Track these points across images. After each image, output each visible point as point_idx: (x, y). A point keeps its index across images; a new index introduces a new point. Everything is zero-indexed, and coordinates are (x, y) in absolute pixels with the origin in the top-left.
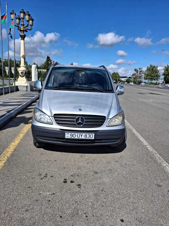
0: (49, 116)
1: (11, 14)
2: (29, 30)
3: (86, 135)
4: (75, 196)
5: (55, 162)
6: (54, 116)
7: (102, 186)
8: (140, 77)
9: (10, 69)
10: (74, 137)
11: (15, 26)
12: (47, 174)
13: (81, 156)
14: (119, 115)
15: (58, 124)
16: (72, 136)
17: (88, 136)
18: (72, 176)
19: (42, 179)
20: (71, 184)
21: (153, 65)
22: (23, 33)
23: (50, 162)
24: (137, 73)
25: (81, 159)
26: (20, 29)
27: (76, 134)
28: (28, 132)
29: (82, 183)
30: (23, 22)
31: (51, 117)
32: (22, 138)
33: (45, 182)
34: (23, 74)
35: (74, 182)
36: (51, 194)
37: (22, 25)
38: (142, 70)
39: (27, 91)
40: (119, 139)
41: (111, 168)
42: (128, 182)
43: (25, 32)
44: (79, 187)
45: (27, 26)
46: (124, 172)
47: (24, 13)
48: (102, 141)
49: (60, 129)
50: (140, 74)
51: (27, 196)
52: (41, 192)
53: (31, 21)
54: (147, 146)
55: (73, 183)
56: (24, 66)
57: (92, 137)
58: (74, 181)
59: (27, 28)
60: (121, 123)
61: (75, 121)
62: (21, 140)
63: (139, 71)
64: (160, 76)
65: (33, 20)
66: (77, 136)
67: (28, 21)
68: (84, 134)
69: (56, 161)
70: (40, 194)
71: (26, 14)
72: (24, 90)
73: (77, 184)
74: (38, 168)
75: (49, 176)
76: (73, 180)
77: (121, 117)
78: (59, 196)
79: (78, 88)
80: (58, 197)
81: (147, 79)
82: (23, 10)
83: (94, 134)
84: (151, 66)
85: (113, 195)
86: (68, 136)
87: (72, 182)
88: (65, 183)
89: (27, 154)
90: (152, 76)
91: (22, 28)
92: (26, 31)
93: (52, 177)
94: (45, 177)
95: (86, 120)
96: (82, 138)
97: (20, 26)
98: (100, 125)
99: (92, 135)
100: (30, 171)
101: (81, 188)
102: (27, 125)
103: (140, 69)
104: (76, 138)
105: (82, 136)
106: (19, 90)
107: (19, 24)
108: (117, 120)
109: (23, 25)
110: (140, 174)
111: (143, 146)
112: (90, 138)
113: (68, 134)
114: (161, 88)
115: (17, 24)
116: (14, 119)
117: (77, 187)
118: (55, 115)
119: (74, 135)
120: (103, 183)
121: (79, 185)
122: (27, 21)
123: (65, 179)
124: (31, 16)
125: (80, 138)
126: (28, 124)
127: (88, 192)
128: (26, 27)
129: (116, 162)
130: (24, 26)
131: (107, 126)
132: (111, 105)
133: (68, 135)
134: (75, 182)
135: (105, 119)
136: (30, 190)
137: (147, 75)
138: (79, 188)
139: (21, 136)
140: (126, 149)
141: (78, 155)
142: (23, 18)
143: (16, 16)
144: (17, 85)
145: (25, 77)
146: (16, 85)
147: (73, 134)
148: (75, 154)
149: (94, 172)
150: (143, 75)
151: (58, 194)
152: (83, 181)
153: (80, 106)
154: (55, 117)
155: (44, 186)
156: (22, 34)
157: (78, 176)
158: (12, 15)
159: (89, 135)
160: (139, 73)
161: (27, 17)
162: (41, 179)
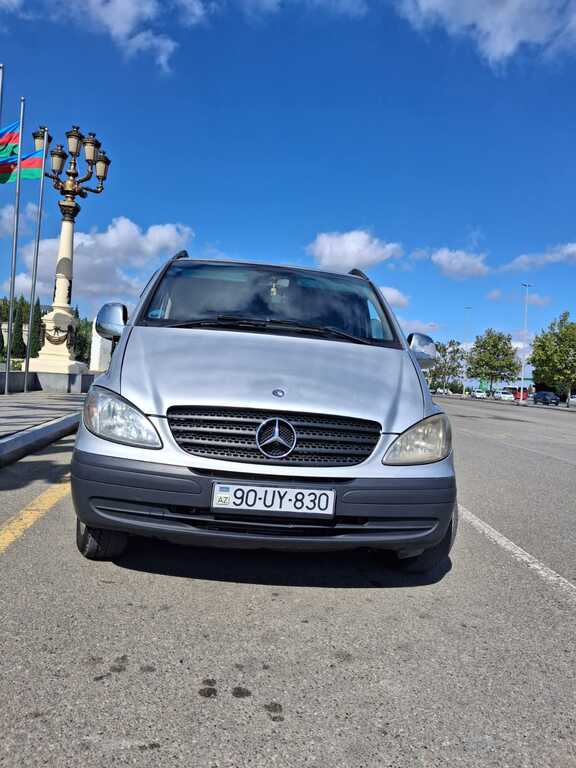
0: (147, 416)
1: (35, 136)
2: (91, 190)
3: (300, 497)
4: (259, 756)
5: (163, 612)
6: (170, 416)
7: (380, 714)
8: (454, 369)
9: (19, 331)
10: (250, 502)
11: (46, 175)
12: (124, 658)
13: (276, 595)
14: (434, 423)
15: (184, 446)
16: (242, 498)
17: (307, 501)
18: (239, 667)
19: (101, 678)
20: (238, 702)
21: (497, 330)
22: (73, 198)
23: (140, 611)
24: (444, 356)
25: (276, 605)
26: (62, 188)
27: (261, 491)
28: (57, 507)
29: (284, 699)
30: (75, 164)
31: (155, 420)
32: (28, 526)
33: (114, 693)
34: (61, 335)
35: (248, 694)
36: (142, 748)
37: (69, 174)
38: (460, 347)
39: (69, 391)
40: (435, 519)
41: (406, 641)
42: (492, 697)
43: (77, 197)
44: (273, 714)
45: (88, 178)
46: (465, 658)
47: (80, 138)
48: (366, 526)
49: (192, 469)
50: (453, 359)
51: (17, 757)
52: (94, 738)
53: (100, 166)
54: (532, 566)
55: (247, 700)
56: (67, 305)
57: (323, 505)
58: (250, 688)
59: (85, 184)
60: (440, 456)
61: (254, 436)
62: (24, 532)
63: (451, 349)
64: (519, 368)
65: (107, 162)
66: (262, 500)
67: (92, 163)
68: (292, 493)
69: (166, 608)
70: (86, 746)
71: (85, 140)
72: (58, 387)
73: (262, 700)
74: (84, 633)
75: (133, 668)
76: (243, 686)
77: (438, 430)
78: (181, 757)
79: (268, 326)
80: (175, 762)
81: (478, 375)
82: (78, 128)
83: (331, 494)
84: (489, 333)
85: (436, 755)
86: (224, 498)
87: (239, 693)
88: (208, 699)
89: (47, 581)
90: (492, 368)
91: (69, 185)
92: (83, 195)
93: (151, 669)
94: (114, 669)
95: (301, 436)
96: (282, 510)
97: (62, 177)
98: (358, 458)
99: (324, 498)
100: (49, 643)
101: (282, 719)
102: (56, 486)
103: (452, 343)
104: (259, 506)
105: (281, 498)
106: (39, 388)
107: (60, 172)
108: (423, 444)
109: (75, 175)
110: (533, 664)
111: (517, 564)
112: (316, 511)
113: (228, 490)
114: (525, 406)
115: (54, 171)
116: (7, 468)
117: (264, 714)
118: (173, 410)
119: (252, 494)
120: (381, 700)
121: (274, 707)
122: (87, 161)
123: (210, 682)
124: (101, 149)
125: (275, 508)
126: (60, 482)
127: (320, 739)
128: (82, 181)
129: (420, 617)
130: (77, 179)
131: (385, 464)
132: (396, 385)
133: (223, 495)
134: (256, 693)
135: (379, 435)
136: (39, 725)
137: (479, 364)
138: (274, 719)
139: (29, 518)
140: (450, 572)
141: (263, 590)
142: (76, 155)
143: (53, 146)
144: (34, 371)
145: (68, 345)
146: (31, 370)
147: (246, 489)
148: (246, 588)
149: (338, 655)
150: (463, 363)
151: (173, 748)
152: (288, 691)
153: (280, 382)
154: (171, 422)
155: (109, 709)
156: (68, 202)
157: (266, 667)
158: (37, 141)
159: (312, 497)
160: (448, 357)
161: (89, 151)
162: (97, 679)
